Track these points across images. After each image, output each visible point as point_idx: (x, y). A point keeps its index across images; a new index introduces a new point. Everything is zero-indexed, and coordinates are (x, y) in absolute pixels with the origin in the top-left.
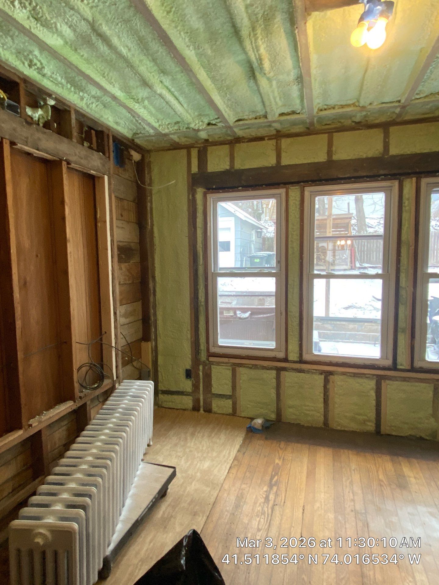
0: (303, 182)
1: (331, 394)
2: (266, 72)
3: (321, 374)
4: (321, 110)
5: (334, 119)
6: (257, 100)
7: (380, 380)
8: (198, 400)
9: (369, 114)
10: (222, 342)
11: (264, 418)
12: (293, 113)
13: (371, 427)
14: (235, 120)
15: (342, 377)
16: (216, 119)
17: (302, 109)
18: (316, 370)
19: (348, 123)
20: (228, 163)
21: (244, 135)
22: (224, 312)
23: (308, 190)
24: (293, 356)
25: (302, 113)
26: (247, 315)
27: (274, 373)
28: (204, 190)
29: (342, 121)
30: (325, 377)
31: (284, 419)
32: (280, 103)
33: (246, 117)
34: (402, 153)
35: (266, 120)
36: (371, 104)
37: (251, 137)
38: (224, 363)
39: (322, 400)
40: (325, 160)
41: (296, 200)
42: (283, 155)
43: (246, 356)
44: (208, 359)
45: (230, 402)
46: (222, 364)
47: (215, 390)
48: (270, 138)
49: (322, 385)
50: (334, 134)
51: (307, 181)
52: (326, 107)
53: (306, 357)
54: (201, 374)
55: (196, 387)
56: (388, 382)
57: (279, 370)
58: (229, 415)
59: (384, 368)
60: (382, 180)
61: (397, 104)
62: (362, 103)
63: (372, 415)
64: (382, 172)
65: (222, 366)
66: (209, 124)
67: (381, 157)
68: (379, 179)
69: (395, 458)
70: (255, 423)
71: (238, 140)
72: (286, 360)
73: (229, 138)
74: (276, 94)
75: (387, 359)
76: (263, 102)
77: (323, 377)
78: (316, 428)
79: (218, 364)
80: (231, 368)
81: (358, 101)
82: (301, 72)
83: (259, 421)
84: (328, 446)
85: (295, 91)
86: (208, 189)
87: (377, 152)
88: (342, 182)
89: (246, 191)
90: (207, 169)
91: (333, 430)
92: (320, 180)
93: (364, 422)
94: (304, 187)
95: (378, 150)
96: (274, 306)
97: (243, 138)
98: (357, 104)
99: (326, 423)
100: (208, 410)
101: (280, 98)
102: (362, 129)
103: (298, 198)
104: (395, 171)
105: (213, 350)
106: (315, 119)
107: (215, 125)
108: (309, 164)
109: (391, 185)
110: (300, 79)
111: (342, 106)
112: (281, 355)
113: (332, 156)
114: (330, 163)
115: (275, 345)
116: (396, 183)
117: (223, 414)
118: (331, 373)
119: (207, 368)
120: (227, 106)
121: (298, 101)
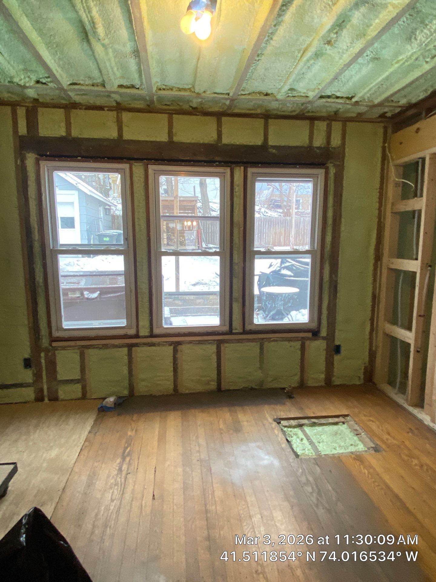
0: (147, 159)
1: (179, 362)
2: (101, 38)
3: (171, 345)
4: (160, 89)
5: (173, 101)
6: (92, 65)
7: (219, 343)
8: (42, 390)
9: (204, 101)
10: (67, 324)
11: (116, 396)
12: (133, 87)
13: (213, 386)
14: (69, 83)
15: (189, 346)
16: (47, 77)
17: (141, 85)
18: (166, 342)
19: (186, 107)
20: (64, 129)
21: (82, 102)
22: (69, 293)
23: (152, 168)
24: (144, 332)
25: (141, 89)
26: (95, 295)
27: (125, 350)
28: (37, 156)
29: (181, 104)
30: (174, 348)
31: (136, 394)
32: (118, 74)
33: (82, 82)
34: (232, 142)
35: (103, 89)
36: (204, 92)
37: (89, 104)
38: (70, 347)
39: (172, 369)
40: (166, 141)
41: (141, 177)
42: (125, 129)
43: (95, 337)
44: (51, 345)
45: (79, 386)
46: (68, 348)
47: (60, 377)
48: (111, 109)
49: (172, 355)
50: (174, 116)
51: (151, 159)
52: (164, 87)
53: (156, 331)
54: (43, 361)
55: (38, 376)
56: (226, 345)
57: (130, 347)
58: (79, 399)
59: (223, 334)
60: (217, 166)
61: (227, 96)
62: (197, 90)
63: (214, 375)
64: (217, 159)
65: (69, 350)
66: (38, 82)
67: (216, 144)
68: (215, 165)
69: (233, 408)
70: (107, 402)
71: (75, 105)
72: (137, 336)
73: (64, 102)
74: (113, 64)
75: (225, 325)
76: (99, 69)
77: (172, 347)
78: (167, 395)
79: (64, 348)
80: (78, 351)
81: (193, 87)
82: (137, 47)
83: (112, 399)
84: (178, 409)
85: (132, 64)
86: (42, 155)
87: (212, 139)
88: (183, 164)
89: (86, 161)
90: (38, 133)
91: (182, 394)
92: (164, 160)
93: (208, 383)
94: (148, 165)
95: (213, 137)
96: (124, 285)
97: (80, 104)
98: (193, 90)
99: (175, 389)
100: (54, 398)
101: (118, 69)
102: (198, 115)
103: (143, 176)
104: (228, 159)
105: (56, 334)
106: (155, 97)
107: (45, 84)
108: (151, 142)
109: (225, 171)
110: (136, 53)
111: (180, 90)
112: (133, 332)
113: (172, 138)
114: (171, 144)
115: (126, 323)
116: (228, 170)
117: (72, 400)
118: (179, 343)
119: (50, 354)
120: (59, 66)
121: (136, 76)
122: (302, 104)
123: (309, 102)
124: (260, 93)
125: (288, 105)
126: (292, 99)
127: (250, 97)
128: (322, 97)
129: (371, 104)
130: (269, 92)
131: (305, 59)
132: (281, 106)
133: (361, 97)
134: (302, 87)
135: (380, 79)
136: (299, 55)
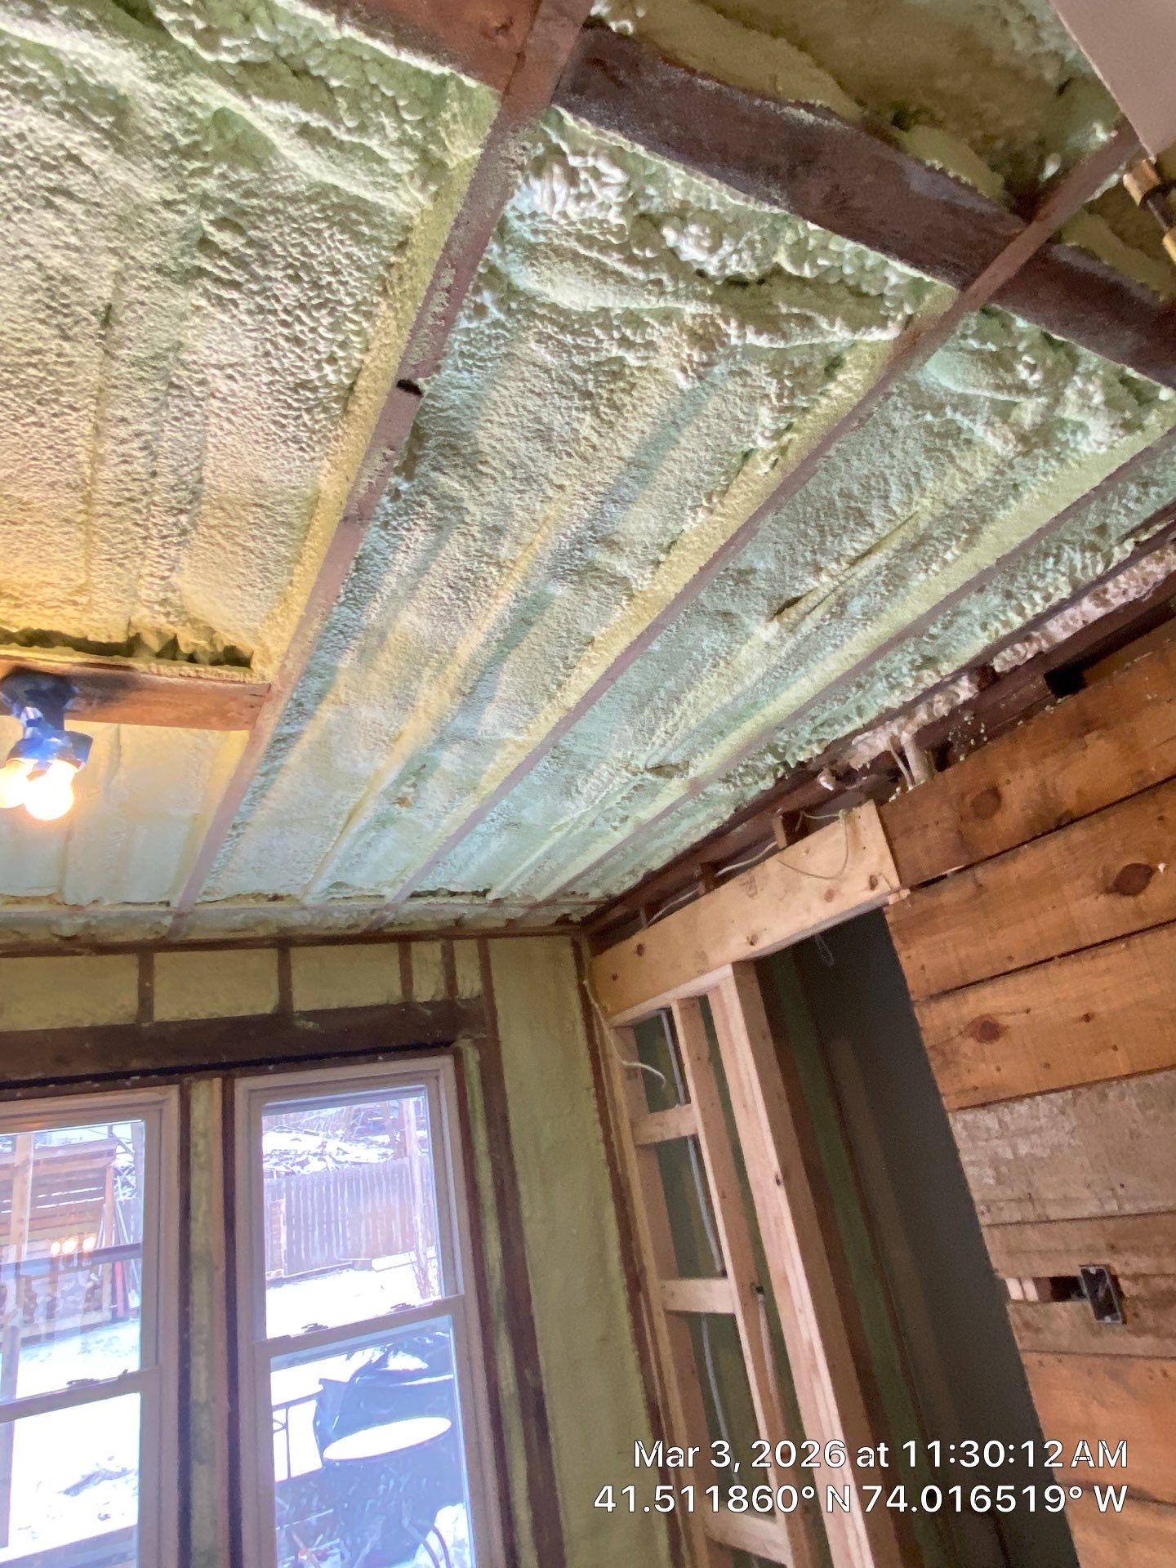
9: (94, 922)
19: (40, 936)
34: (186, 1015)
36: (95, 902)
61: (162, 909)
62: (71, 900)
64: (136, 1064)
67: (133, 1025)
68: (128, 1083)
81: (60, 893)
87: (121, 1013)
95: (123, 1006)
98: (59, 899)
102: (81, 954)
104: (170, 1063)
109: (161, 1098)
116: (171, 1092)
122: (373, 912)
123: (387, 907)
124: (257, 896)
125: (336, 914)
126: (343, 904)
127: (227, 906)
128: (415, 895)
129: (529, 902)
130: (281, 892)
131: (355, 828)
132: (318, 919)
133: (503, 892)
134: (361, 880)
135: (533, 858)
136: (341, 822)
